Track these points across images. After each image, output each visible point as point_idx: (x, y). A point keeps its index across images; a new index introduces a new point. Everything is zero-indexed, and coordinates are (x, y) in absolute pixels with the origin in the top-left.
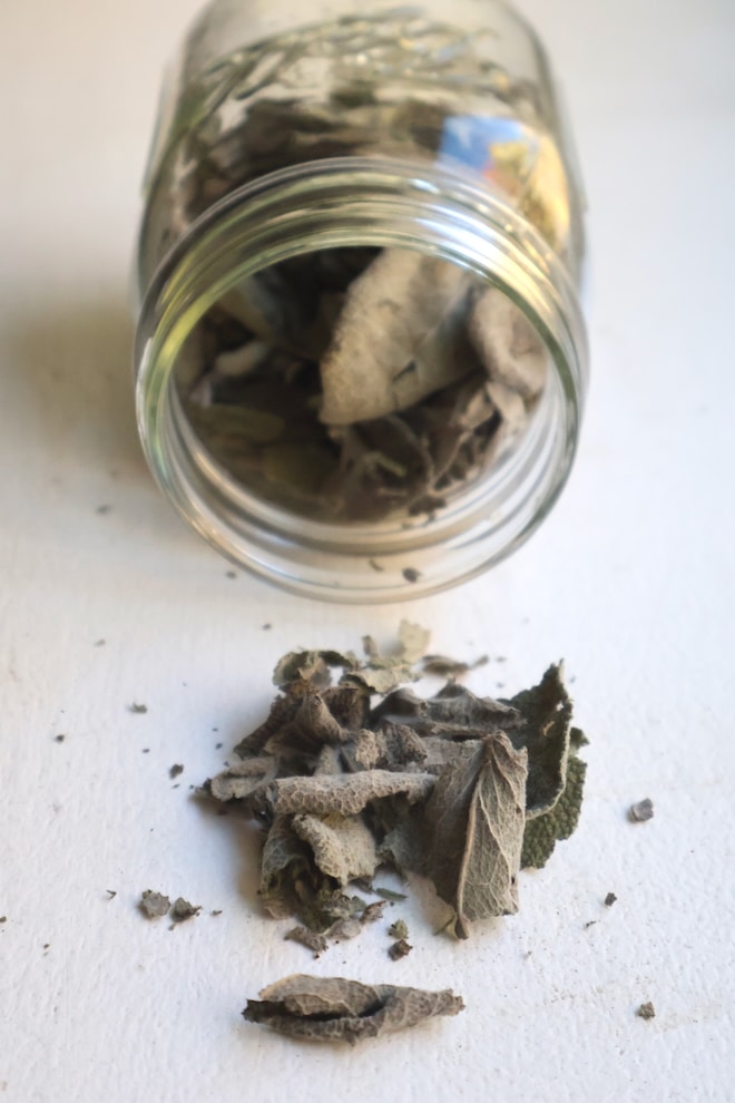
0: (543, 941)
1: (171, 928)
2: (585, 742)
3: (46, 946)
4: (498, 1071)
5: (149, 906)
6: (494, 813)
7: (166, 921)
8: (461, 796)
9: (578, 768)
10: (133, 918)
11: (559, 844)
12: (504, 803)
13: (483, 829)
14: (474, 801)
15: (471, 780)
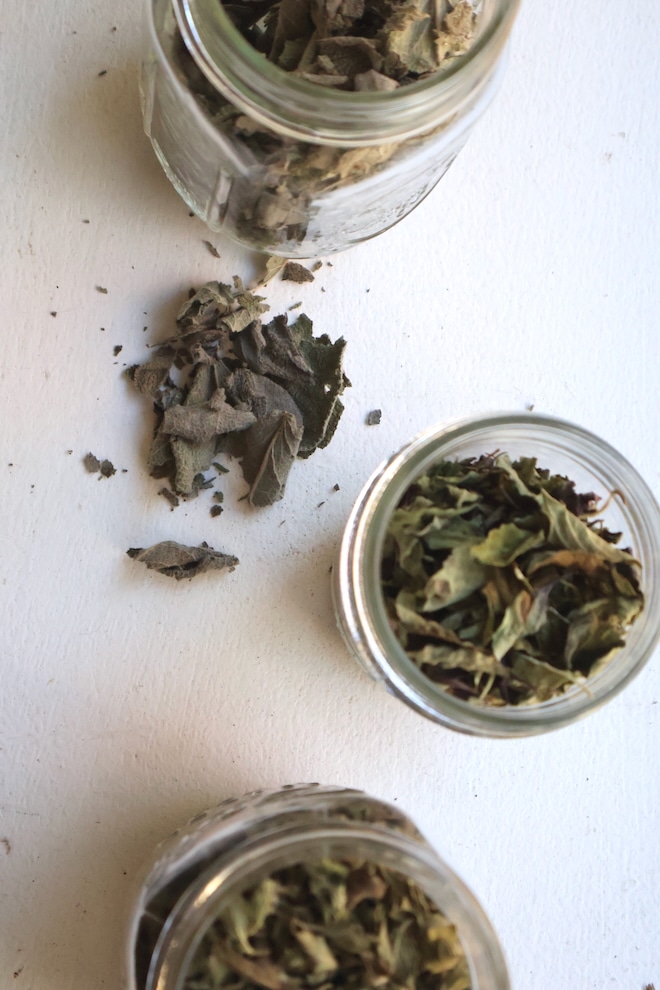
0: (294, 511)
1: (99, 479)
2: (350, 385)
3: (33, 486)
4: (248, 599)
5: (91, 463)
6: (278, 460)
7: (98, 474)
8: (264, 442)
9: (340, 408)
10: (80, 468)
11: (318, 450)
12: (285, 456)
13: (270, 468)
14: (269, 451)
15: (269, 435)
